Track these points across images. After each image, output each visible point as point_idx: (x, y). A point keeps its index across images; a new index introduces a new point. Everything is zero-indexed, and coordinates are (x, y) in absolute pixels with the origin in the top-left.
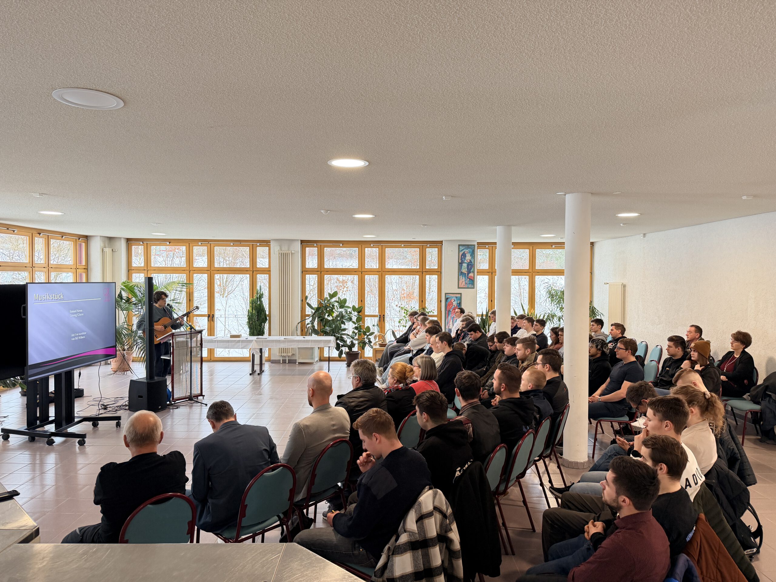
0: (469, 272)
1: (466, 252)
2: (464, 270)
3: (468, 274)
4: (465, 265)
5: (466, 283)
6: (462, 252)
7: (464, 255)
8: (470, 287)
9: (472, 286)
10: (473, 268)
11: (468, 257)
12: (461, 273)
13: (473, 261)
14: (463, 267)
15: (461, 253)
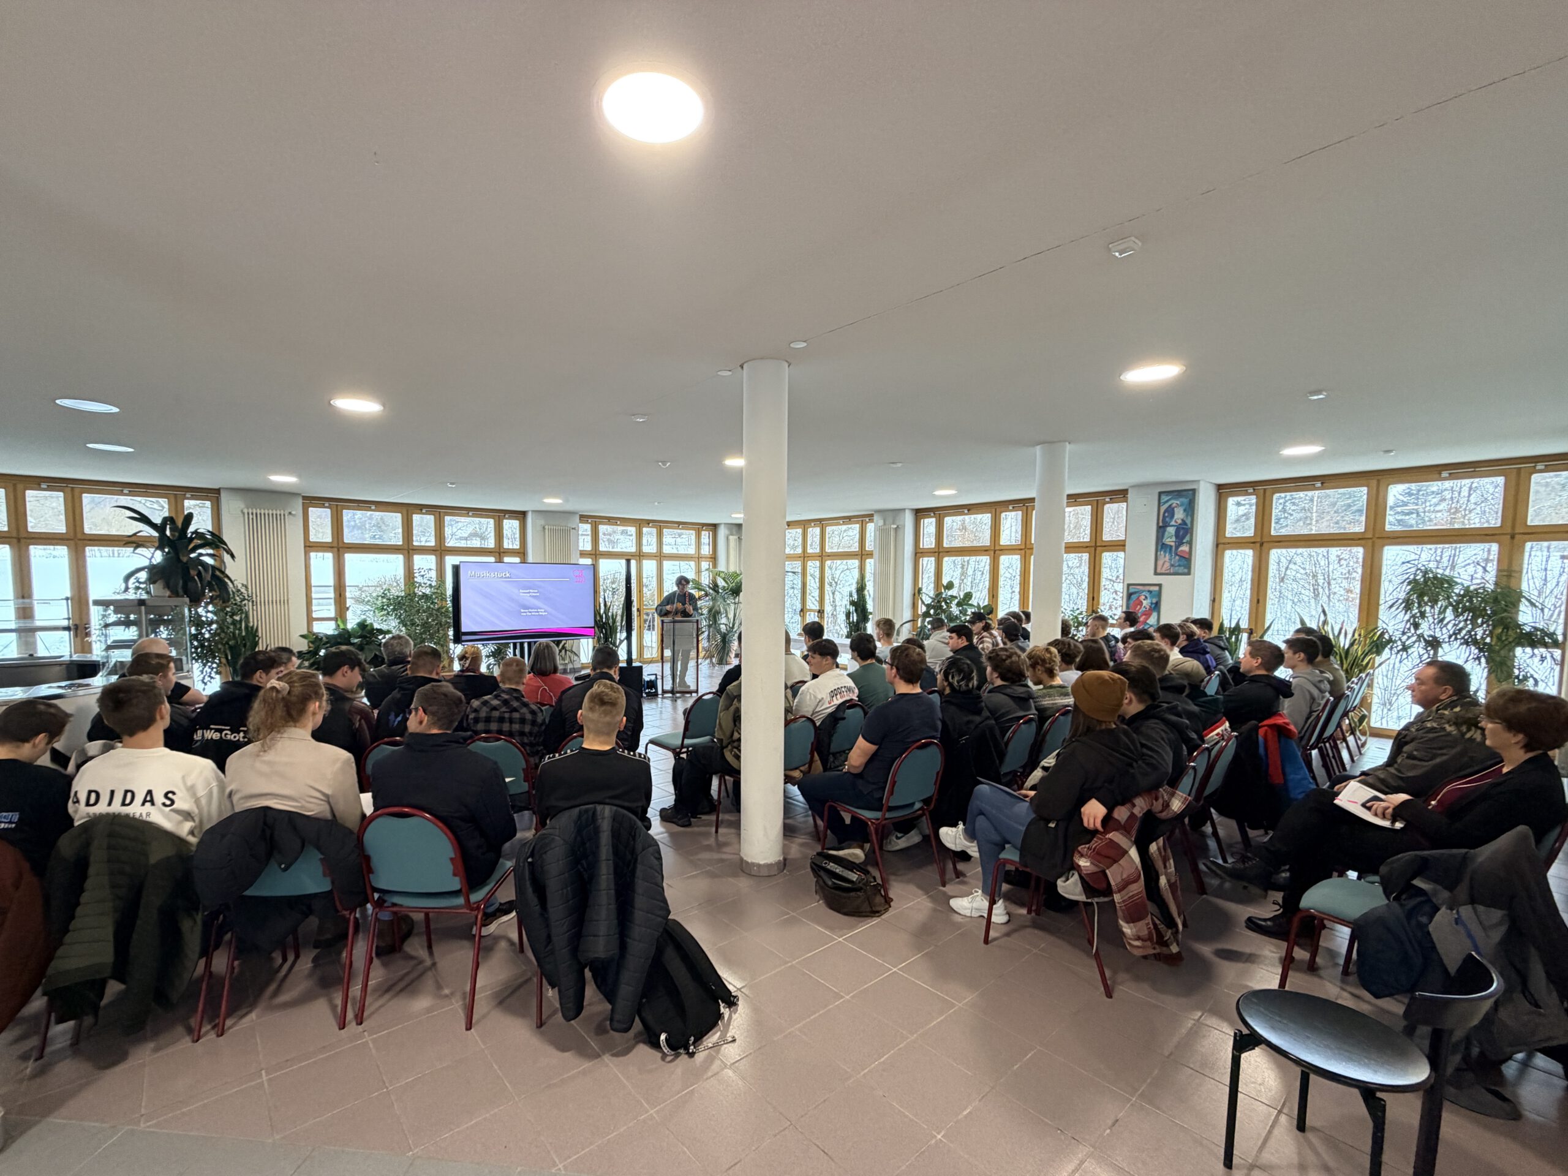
0: (1180, 543)
1: (1174, 505)
2: (1170, 540)
3: (1177, 547)
4: (1171, 530)
5: (1172, 565)
6: (1167, 505)
7: (1170, 511)
8: (1180, 571)
9: (1186, 571)
10: (1188, 536)
11: (1179, 515)
12: (1161, 546)
13: (1188, 521)
14: (1166, 533)
15: (1163, 509)
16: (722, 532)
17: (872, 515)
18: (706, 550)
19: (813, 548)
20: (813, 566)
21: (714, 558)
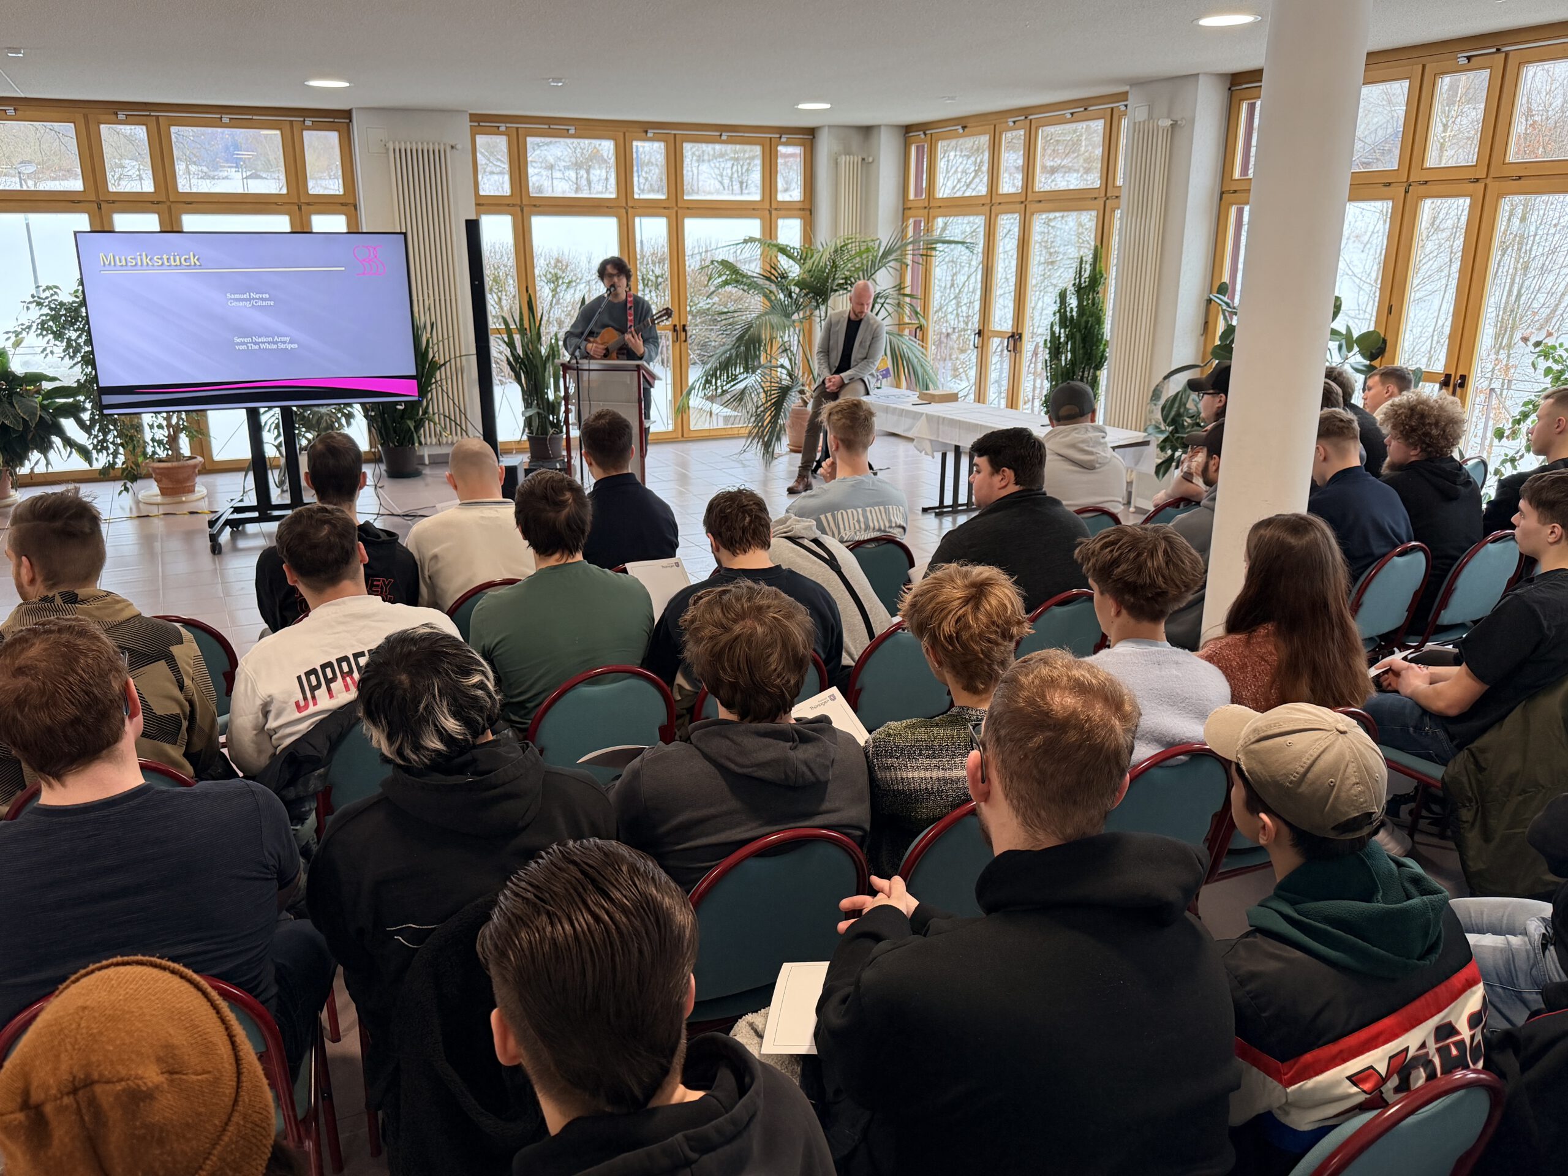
16: (825, 146)
17: (1123, 96)
18: (790, 190)
19: (1010, 184)
20: (1008, 224)
21: (807, 210)
